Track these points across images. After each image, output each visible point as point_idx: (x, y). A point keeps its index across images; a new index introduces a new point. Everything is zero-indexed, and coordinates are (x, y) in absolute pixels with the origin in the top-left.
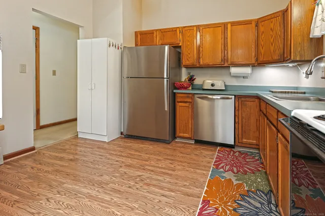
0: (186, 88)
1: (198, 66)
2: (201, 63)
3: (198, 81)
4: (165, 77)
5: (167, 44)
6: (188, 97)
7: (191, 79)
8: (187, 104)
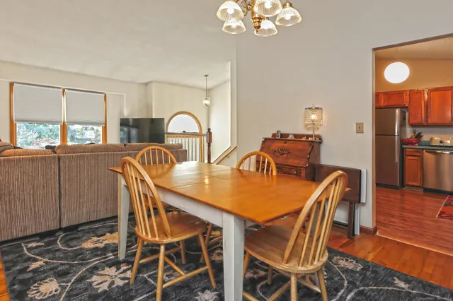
0: (414, 144)
1: (426, 124)
2: (430, 122)
3: (426, 138)
4: (396, 134)
5: (398, 108)
6: (417, 152)
7: (419, 136)
8: (416, 158)
